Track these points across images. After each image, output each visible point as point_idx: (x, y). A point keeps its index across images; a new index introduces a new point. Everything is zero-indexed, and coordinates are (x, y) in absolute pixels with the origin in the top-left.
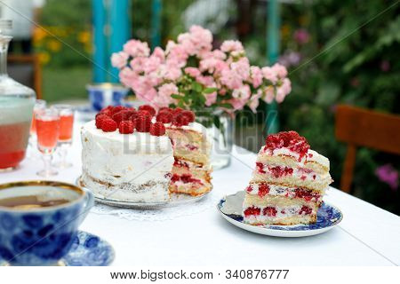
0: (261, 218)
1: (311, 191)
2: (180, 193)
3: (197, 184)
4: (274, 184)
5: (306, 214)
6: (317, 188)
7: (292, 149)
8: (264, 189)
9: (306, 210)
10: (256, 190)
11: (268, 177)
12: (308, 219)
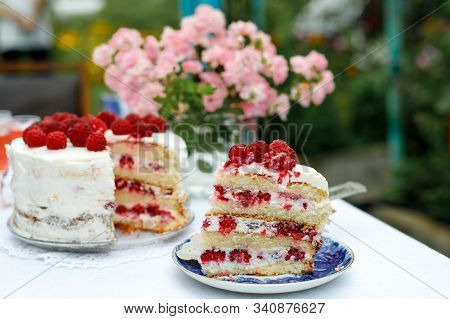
0: (227, 265)
1: (302, 226)
2: (146, 230)
3: (166, 218)
4: (243, 215)
5: (296, 260)
6: (311, 222)
7: (267, 166)
8: (227, 224)
9: (296, 254)
10: (215, 225)
11: (233, 206)
12: (300, 267)
